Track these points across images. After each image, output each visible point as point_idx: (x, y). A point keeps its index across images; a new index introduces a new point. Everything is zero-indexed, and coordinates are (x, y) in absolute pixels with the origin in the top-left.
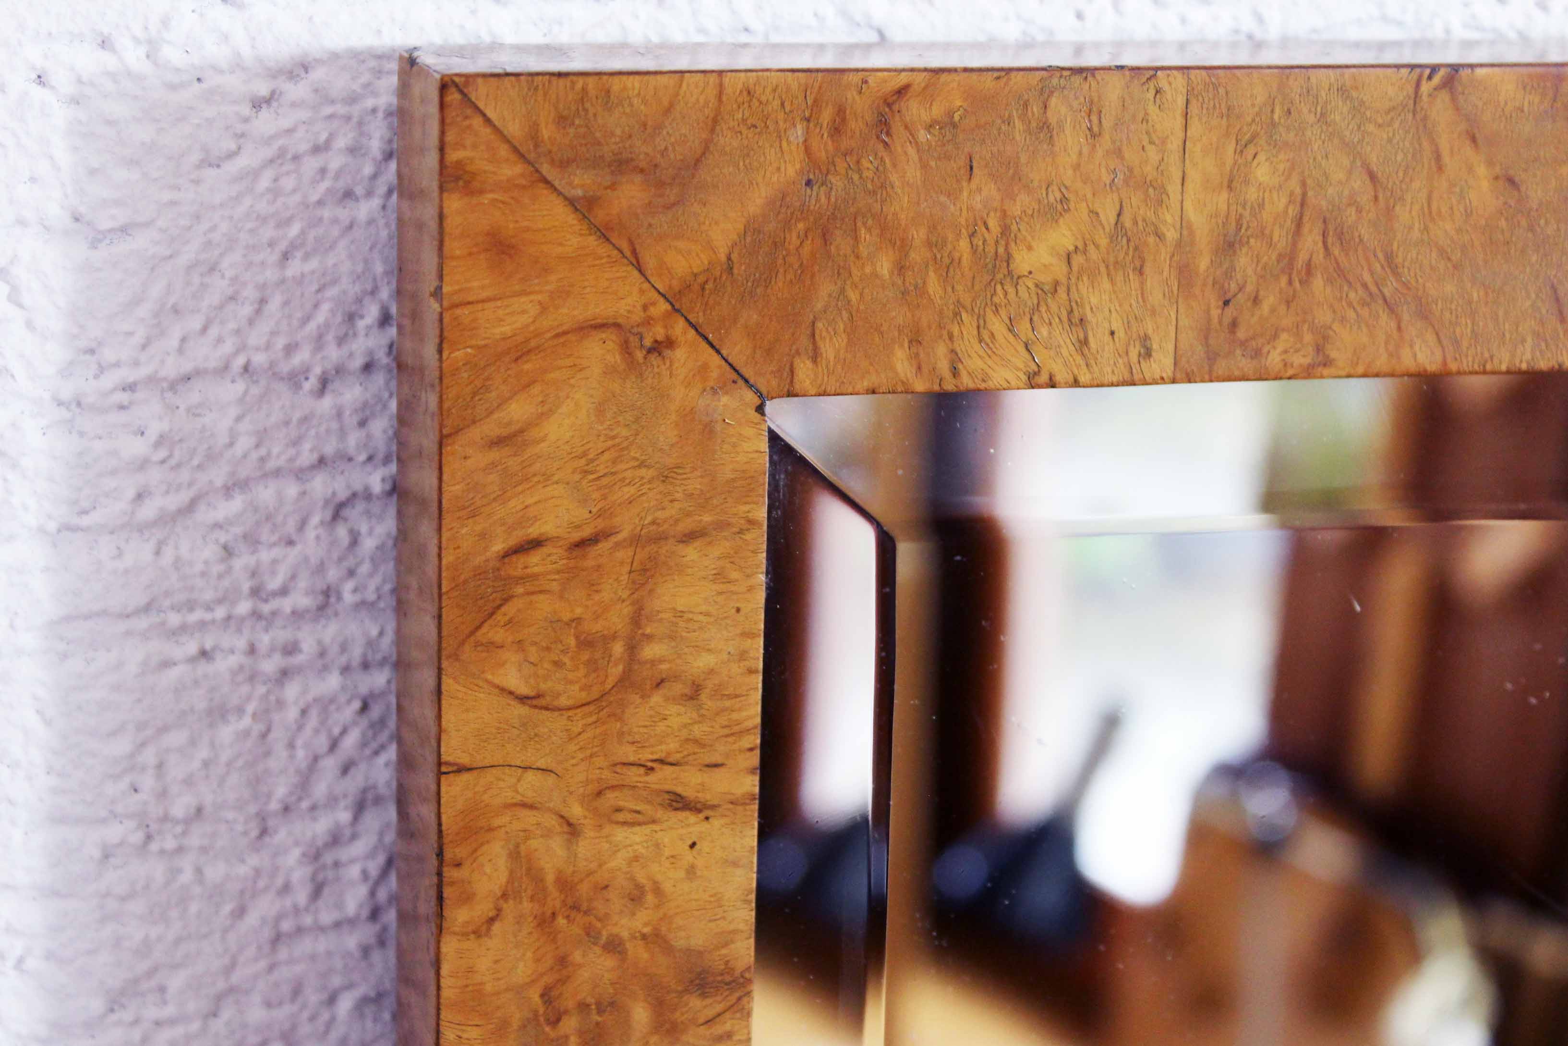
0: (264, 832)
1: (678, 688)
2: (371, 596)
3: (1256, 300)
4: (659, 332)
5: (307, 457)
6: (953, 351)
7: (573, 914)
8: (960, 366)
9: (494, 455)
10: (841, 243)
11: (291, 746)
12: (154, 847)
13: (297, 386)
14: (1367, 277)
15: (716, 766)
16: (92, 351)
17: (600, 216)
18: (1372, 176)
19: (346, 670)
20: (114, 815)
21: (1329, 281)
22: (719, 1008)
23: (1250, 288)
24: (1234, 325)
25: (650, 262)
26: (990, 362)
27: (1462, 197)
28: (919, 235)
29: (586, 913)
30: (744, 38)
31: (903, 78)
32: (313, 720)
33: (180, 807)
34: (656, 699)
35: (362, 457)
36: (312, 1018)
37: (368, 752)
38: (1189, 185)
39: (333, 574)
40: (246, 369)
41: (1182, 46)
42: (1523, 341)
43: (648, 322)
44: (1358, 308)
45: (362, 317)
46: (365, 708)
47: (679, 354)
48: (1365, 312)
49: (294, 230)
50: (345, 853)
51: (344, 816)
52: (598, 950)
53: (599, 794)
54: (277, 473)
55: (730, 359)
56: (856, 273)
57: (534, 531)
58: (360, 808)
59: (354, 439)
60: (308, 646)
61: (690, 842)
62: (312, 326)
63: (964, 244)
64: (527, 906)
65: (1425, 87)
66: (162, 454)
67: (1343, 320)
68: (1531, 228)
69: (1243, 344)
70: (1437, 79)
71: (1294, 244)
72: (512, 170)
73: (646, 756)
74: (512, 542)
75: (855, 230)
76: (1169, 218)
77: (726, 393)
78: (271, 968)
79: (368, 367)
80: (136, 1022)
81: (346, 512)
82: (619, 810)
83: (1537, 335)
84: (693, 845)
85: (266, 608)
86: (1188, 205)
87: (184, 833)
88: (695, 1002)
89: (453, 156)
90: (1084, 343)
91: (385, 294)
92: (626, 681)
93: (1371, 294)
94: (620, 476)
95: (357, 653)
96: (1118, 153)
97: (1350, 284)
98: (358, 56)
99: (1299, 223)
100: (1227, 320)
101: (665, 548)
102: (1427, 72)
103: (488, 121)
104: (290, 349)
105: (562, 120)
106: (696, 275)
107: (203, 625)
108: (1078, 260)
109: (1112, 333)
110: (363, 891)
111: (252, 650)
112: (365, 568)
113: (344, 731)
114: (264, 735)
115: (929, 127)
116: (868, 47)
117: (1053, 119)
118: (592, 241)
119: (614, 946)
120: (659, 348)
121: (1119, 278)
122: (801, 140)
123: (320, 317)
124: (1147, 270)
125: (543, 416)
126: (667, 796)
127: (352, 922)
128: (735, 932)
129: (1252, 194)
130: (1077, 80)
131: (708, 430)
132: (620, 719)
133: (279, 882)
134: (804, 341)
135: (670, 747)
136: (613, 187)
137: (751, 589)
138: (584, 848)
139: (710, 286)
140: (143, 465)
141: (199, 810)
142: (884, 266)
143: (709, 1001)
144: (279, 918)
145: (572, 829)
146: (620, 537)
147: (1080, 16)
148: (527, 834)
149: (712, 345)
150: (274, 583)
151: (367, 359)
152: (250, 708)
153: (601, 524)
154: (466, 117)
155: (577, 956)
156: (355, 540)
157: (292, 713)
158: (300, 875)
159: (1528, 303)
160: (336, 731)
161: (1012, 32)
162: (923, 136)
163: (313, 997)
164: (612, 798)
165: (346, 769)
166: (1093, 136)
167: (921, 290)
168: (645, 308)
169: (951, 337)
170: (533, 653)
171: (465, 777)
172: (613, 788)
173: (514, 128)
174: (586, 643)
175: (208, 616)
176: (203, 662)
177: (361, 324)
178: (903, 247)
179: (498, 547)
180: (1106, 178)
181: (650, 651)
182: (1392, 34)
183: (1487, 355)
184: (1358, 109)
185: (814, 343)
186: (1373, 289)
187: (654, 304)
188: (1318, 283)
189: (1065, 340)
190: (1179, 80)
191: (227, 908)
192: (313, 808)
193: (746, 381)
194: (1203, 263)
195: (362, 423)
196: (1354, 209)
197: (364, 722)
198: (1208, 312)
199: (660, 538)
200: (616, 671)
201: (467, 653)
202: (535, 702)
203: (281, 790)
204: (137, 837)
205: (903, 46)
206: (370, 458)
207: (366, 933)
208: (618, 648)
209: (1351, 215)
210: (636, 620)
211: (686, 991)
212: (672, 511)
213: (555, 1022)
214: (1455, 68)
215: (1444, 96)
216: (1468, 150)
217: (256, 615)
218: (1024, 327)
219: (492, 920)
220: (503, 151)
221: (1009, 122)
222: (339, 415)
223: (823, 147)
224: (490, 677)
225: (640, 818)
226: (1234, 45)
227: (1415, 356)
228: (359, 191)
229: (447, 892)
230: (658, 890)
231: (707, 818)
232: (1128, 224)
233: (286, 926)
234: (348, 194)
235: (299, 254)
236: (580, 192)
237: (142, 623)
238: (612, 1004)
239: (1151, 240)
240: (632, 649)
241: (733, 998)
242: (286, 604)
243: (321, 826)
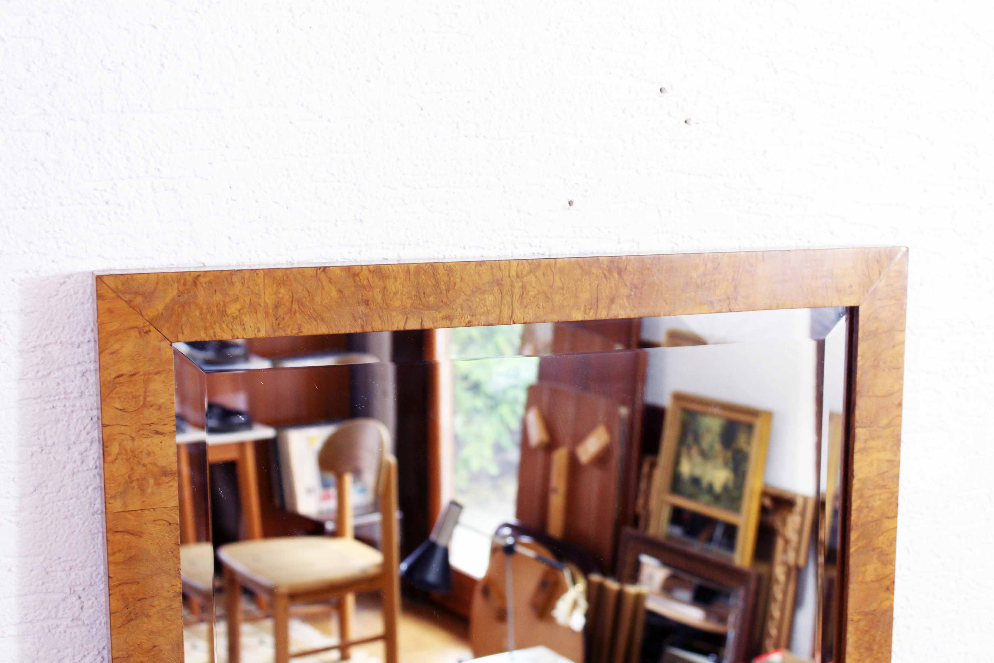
0: (69, 448)
1: (155, 407)
2: (92, 393)
3: (284, 319)
4: (147, 329)
5: (76, 362)
6: (214, 332)
7: (135, 458)
8: (216, 335)
9: (111, 356)
10: (187, 308)
11: (75, 428)
12: (44, 452)
13: (73, 346)
14: (309, 313)
15: (165, 424)
16: (25, 339)
17: (132, 304)
18: (308, 291)
19: (87, 410)
20: (34, 445)
21: (300, 314)
22: (169, 479)
23: (282, 316)
24: (279, 324)
25: (144, 313)
26: (223, 334)
27: (329, 295)
28: (204, 307)
29: (137, 458)
30: (172, 266)
31: (199, 273)
32: (80, 422)
33: (49, 443)
34: (151, 410)
35: (88, 362)
36: (83, 492)
37: (93, 429)
38: (266, 294)
39: (83, 388)
40: (61, 342)
41: (274, 265)
42: (347, 326)
43: (144, 327)
44: (307, 320)
45: (87, 330)
46: (92, 419)
47: (152, 334)
48: (309, 321)
49: (71, 311)
50: (88, 453)
51: (88, 444)
52: (140, 466)
53: (139, 431)
54: (69, 365)
55: (163, 334)
56: (191, 315)
57: (121, 373)
58: (92, 443)
59: (87, 357)
60: (78, 405)
61: (160, 442)
62: (75, 333)
63: (215, 309)
64: (124, 457)
65: (319, 272)
66: (42, 361)
67: (304, 322)
68: (346, 301)
69: (281, 329)
70: (321, 270)
71: (291, 306)
72: (113, 295)
73: (149, 422)
74: (117, 374)
75: (190, 305)
76: (262, 302)
77: (163, 342)
78: (72, 481)
79: (89, 341)
80: (41, 493)
81: (86, 374)
82: (143, 434)
83: (350, 325)
84: (161, 442)
85: (67, 397)
86: (266, 299)
87: (51, 449)
88: (164, 478)
89: (99, 292)
90: (244, 329)
91: (92, 325)
92: (144, 405)
93: (310, 317)
94: (140, 360)
95: (89, 407)
96: (249, 287)
97: (305, 314)
98: (84, 273)
99: (292, 302)
100: (277, 323)
101: (151, 376)
102: (319, 268)
103: (107, 285)
104: (71, 338)
105: (123, 284)
106: (155, 316)
107: (53, 400)
108: (242, 311)
109: (251, 327)
110: (93, 462)
111: (65, 406)
112: (90, 387)
113: (87, 425)
114: (69, 425)
115: (206, 283)
116: (201, 267)
117: (233, 280)
118: (131, 310)
119: (144, 465)
120: (147, 332)
121: (251, 315)
122: (177, 287)
123: (78, 330)
124: (258, 312)
125: (122, 347)
126: (155, 431)
127: (91, 469)
128: (172, 462)
129: (281, 296)
130: (238, 272)
131: (159, 349)
132: (143, 414)
133: (73, 460)
134: (180, 331)
135: (154, 420)
136: (135, 298)
137: (171, 385)
138: (136, 443)
139: (158, 318)
140: (38, 364)
141: (54, 443)
142: (197, 313)
143: (167, 478)
144: (74, 468)
145: (133, 439)
146: (141, 374)
147: (250, 259)
148: (123, 440)
149: (159, 331)
150: (69, 391)
151: (89, 339)
152: (65, 419)
153: (136, 371)
154: (102, 284)
155: (136, 468)
156: (88, 380)
157: (75, 420)
158: (78, 458)
159: (347, 318)
160: (85, 425)
161: (234, 263)
162: (204, 285)
163: (82, 487)
164: (141, 432)
165: (88, 434)
166: (243, 283)
167: (206, 318)
168: (144, 324)
169: (214, 328)
170: (122, 400)
171: (108, 427)
172: (142, 429)
173: (113, 286)
174: (135, 397)
175: (55, 399)
176: (54, 409)
177: (87, 332)
178: (201, 309)
179: (113, 376)
180: (247, 293)
181: (149, 399)
182: (325, 261)
183: (339, 329)
184: (303, 276)
185: (182, 330)
186: (310, 315)
187: (145, 323)
188: (298, 315)
189: (240, 329)
190: (262, 272)
191: (62, 466)
192: (81, 443)
193: (167, 339)
194: (271, 311)
195: (88, 354)
196: (304, 298)
197: (92, 422)
198: (272, 321)
199: (149, 374)
200: (141, 403)
201: (107, 400)
202: (124, 410)
203: (73, 439)
204: (40, 450)
205: (209, 267)
206: (90, 362)
207: (95, 472)
208: (141, 398)
209: (304, 300)
210: (145, 392)
211: (162, 476)
212: (152, 368)
213: (132, 483)
214: (325, 267)
215: (323, 273)
216: (330, 285)
217: (65, 398)
218: (230, 326)
219: (115, 460)
220: (110, 291)
221: (223, 282)
222: (83, 352)
223: (182, 288)
224: (112, 405)
225: (149, 436)
226: (287, 264)
227: (322, 330)
228: (85, 302)
229: (105, 453)
230: (154, 453)
231: (164, 436)
232: (252, 303)
233: (75, 470)
234: (83, 303)
235: (72, 316)
236: (128, 299)
237: (39, 400)
238: (144, 479)
239: (258, 306)
240: (145, 398)
241: (173, 477)
242: (72, 396)
243: (82, 447)
